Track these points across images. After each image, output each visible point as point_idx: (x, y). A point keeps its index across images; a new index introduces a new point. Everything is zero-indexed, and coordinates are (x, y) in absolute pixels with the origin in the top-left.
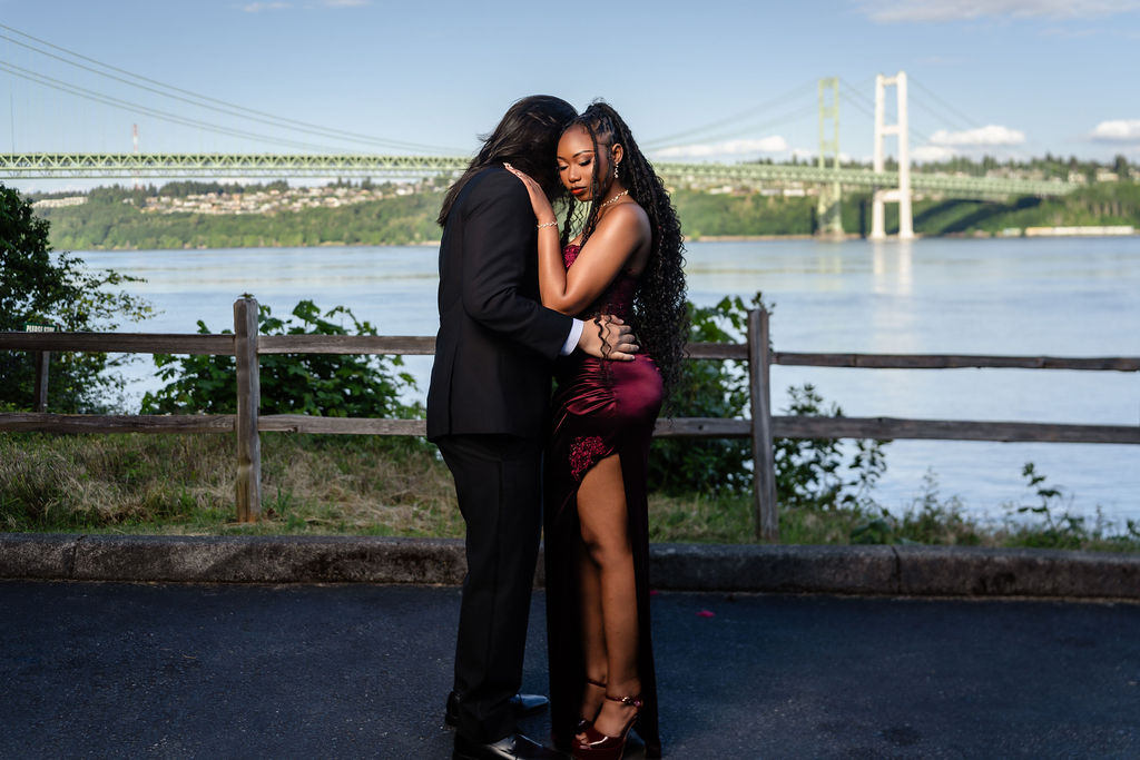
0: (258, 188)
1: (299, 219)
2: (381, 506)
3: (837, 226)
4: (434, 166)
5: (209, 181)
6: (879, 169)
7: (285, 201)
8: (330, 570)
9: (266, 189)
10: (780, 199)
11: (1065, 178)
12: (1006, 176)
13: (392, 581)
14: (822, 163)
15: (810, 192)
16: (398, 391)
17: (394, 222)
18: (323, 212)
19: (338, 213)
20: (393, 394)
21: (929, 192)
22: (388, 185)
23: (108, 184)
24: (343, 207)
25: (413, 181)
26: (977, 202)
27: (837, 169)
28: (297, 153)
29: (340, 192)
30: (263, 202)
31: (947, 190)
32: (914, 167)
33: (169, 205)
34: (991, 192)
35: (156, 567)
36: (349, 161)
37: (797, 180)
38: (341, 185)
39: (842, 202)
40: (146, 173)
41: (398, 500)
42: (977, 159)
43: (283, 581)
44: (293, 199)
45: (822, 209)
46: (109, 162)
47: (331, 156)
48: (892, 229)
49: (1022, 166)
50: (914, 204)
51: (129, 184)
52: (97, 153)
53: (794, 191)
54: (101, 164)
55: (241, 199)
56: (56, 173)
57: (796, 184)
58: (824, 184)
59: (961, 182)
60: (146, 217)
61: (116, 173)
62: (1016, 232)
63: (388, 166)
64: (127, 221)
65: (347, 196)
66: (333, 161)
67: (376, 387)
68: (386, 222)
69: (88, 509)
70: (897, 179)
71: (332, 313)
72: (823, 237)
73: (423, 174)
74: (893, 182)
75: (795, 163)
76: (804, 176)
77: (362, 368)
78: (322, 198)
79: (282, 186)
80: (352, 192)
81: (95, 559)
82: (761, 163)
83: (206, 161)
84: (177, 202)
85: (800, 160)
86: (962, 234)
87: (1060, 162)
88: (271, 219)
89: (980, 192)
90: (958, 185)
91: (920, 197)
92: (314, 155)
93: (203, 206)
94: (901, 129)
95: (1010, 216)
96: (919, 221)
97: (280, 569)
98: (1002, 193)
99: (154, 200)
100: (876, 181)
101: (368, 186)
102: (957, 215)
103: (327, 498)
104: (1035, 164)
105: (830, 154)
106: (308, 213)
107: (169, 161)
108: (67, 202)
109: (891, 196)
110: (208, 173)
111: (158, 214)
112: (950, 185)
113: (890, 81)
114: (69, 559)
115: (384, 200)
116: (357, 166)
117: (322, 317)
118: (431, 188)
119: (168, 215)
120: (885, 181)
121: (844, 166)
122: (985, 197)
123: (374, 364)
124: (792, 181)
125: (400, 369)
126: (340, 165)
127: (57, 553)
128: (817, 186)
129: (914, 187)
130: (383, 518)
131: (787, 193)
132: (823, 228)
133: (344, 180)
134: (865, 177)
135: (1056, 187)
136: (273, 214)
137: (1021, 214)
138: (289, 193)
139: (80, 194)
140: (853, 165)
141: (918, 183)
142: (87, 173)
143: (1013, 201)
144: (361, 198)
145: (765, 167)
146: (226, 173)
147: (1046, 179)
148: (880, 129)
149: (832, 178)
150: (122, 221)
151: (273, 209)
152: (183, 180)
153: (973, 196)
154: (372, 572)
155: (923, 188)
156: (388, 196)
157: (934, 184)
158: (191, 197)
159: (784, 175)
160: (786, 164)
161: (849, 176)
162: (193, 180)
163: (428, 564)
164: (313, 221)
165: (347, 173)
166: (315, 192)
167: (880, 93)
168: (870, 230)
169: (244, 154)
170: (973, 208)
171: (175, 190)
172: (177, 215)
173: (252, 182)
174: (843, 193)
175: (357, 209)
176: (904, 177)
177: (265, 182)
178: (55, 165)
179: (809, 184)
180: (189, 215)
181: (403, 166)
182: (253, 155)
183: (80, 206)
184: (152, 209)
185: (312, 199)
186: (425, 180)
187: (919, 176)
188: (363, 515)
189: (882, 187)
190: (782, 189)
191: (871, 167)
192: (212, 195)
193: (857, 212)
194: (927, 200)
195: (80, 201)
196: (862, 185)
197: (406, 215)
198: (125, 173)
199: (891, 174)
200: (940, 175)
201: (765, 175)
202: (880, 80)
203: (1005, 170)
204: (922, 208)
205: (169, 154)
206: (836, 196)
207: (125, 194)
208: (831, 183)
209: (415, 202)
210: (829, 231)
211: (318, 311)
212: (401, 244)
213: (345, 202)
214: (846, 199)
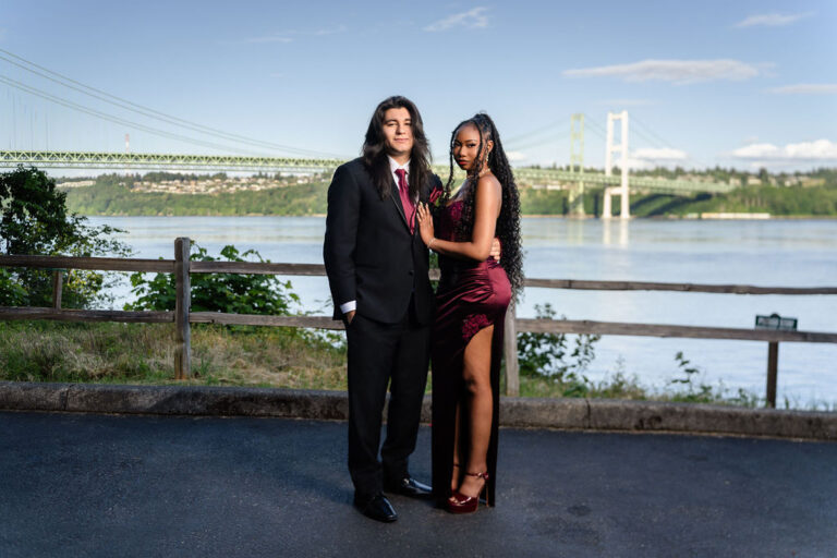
0: (207, 177)
1: (233, 198)
2: (269, 372)
3: (581, 209)
4: (321, 165)
5: (175, 172)
6: (609, 173)
7: (225, 186)
8: (230, 408)
9: (212, 178)
10: (544, 192)
11: (727, 182)
12: (690, 180)
13: (269, 415)
14: (572, 169)
15: (564, 187)
16: (288, 305)
17: (295, 201)
18: (249, 194)
19: (259, 195)
20: (285, 306)
21: (640, 189)
22: (292, 177)
23: (109, 172)
24: (262, 191)
25: (307, 175)
26: (671, 196)
27: (581, 173)
28: (233, 155)
29: (261, 181)
30: (210, 187)
31: (652, 188)
32: (631, 172)
33: (149, 187)
34: (680, 190)
35: (119, 405)
36: (266, 161)
37: (557, 179)
38: (261, 176)
39: (584, 195)
40: (133, 166)
41: (280, 369)
42: (671, 168)
43: (200, 414)
44: (230, 185)
45: (571, 199)
46: (110, 158)
47: (255, 158)
48: (616, 212)
49: (700, 174)
50: (631, 196)
51: (123, 173)
52: (103, 152)
53: (554, 186)
54: (105, 160)
55: (196, 184)
56: (76, 165)
57: (555, 182)
58: (573, 182)
59: (661, 183)
60: (134, 194)
61: (114, 166)
62: (695, 215)
63: (292, 164)
64: (122, 197)
65: (265, 184)
66: (256, 161)
67: (274, 302)
68: (290, 201)
69: (79, 370)
70: (620, 180)
71: (246, 254)
72: (572, 216)
73: (314, 171)
74: (617, 182)
75: (554, 168)
76: (560, 177)
77: (265, 290)
78: (249, 184)
79: (223, 176)
80: (268, 181)
81: (81, 399)
82: (533, 167)
83: (174, 159)
84: (154, 185)
85: (558, 166)
86: (661, 217)
87: (724, 171)
88: (215, 198)
89: (673, 190)
90: (659, 185)
91: (634, 192)
92: (244, 156)
93: (171, 188)
94: (623, 148)
95: (692, 206)
96: (633, 208)
97: (199, 407)
98: (687, 190)
99: (139, 184)
100: (607, 181)
101: (278, 178)
102: (657, 204)
103: (234, 367)
104: (709, 173)
105: (577, 163)
106: (239, 194)
107: (149, 159)
108: (83, 184)
109: (615, 191)
110: (174, 167)
111: (141, 193)
112: (654, 185)
113: (616, 117)
114: (64, 398)
115: (289, 187)
116: (272, 164)
117: (239, 256)
118: (320, 180)
119: (148, 194)
120: (612, 181)
121: (586, 171)
122: (677, 193)
123: (273, 288)
124: (552, 179)
125: (289, 291)
126: (261, 163)
127: (57, 395)
128: (569, 184)
129: (630, 186)
130: (269, 379)
131: (549, 188)
132: (572, 211)
133: (263, 174)
134: (599, 178)
135: (722, 187)
136: (216, 195)
137: (699, 204)
138: (227, 181)
139: (91, 179)
140: (592, 171)
141: (633, 183)
142: (95, 165)
143: (694, 196)
144: (274, 185)
145: (536, 171)
146: (186, 167)
147: (716, 182)
148: (610, 147)
149: (578, 178)
150: (118, 197)
151: (217, 191)
152: (158, 171)
153: (668, 192)
154: (257, 409)
155: (637, 187)
156: (293, 185)
157: (643, 184)
158: (163, 182)
159: (548, 176)
160: (549, 169)
161: (590, 177)
162: (165, 171)
163: (293, 405)
164: (243, 200)
165: (265, 169)
166: (244, 181)
167: (610, 125)
168: (602, 212)
169: (198, 155)
170: (668, 200)
171: (153, 178)
172: (153, 193)
173: (203, 173)
174: (585, 188)
175: (271, 193)
176: (625, 179)
177: (212, 174)
178: (75, 159)
179: (563, 182)
180: (162, 194)
181: (302, 165)
182: (204, 156)
183: (91, 187)
184: (137, 189)
185: (242, 185)
186: (316, 174)
187: (634, 178)
188: (257, 377)
189: (610, 185)
190: (546, 185)
191: (603, 172)
192: (177, 181)
193: (594, 201)
194: (639, 194)
195: (91, 183)
196: (598, 183)
197: (304, 197)
198: (120, 166)
199: (617, 177)
200: (648, 178)
201: (535, 176)
202: (611, 116)
203: (689, 176)
204: (636, 200)
205: (149, 154)
206: (581, 190)
207: (120, 179)
208: (578, 182)
209: (309, 188)
210: (576, 213)
211: (237, 252)
212: (299, 215)
213: (263, 187)
214: (587, 192)
